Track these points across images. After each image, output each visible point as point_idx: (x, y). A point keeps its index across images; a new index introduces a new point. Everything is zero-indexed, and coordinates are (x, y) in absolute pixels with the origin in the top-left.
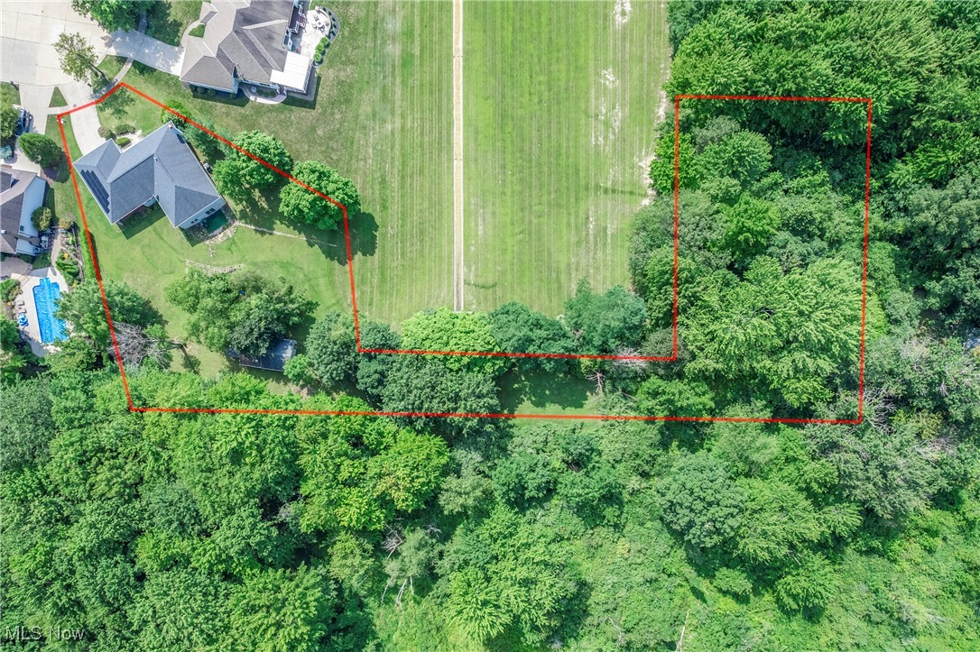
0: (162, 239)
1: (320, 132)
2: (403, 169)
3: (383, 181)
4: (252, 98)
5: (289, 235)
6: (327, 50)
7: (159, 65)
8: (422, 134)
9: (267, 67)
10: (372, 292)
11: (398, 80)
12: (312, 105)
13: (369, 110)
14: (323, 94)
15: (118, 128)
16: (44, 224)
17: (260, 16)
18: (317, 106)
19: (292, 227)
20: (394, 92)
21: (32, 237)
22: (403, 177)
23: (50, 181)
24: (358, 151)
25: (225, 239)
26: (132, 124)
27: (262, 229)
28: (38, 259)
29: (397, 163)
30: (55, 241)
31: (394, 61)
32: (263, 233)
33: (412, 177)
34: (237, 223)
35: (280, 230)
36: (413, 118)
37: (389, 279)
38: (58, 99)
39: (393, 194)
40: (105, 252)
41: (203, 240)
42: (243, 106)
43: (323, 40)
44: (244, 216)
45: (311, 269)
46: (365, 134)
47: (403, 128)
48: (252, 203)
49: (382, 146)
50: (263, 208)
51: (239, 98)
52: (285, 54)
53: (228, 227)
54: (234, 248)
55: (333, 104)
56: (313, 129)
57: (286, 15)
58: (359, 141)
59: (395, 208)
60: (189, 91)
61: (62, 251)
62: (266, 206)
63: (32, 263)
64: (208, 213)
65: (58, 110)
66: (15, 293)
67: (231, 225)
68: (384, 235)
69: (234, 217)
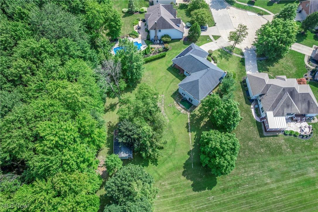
0: (171, 83)
1: (250, 143)
2: (249, 196)
3: (238, 186)
4: (252, 106)
5: (190, 140)
6: (292, 136)
7: (247, 67)
8: (274, 203)
9: (273, 108)
10: (172, 196)
11: (297, 179)
12: (262, 136)
13: (273, 167)
14: (270, 140)
15: (214, 57)
16: (164, 39)
17: (296, 99)
18: (262, 138)
19: (195, 141)
20: (289, 179)
21: (158, 37)
22: (244, 197)
23: (183, 40)
24: (249, 167)
25: (179, 110)
26: (218, 61)
27: (189, 126)
28: (149, 40)
29: (251, 191)
30: (158, 45)
31: (305, 174)
32: (187, 127)
33: (247, 203)
34: (189, 114)
35: (192, 135)
36: (280, 195)
37: (182, 204)
38: (216, 37)
39: (233, 194)
40: (159, 62)
41: (175, 100)
42: (246, 103)
43: (297, 133)
44: (193, 116)
45: (176, 157)
46: (259, 168)
47: (271, 190)
48: (201, 118)
49: (257, 179)
50: (200, 124)
51: (249, 100)
52: (283, 115)
53: (185, 110)
54: (175, 115)
55: (267, 146)
56: (250, 139)
57: (301, 111)
58: (255, 166)
59: (226, 197)
60: (242, 80)
61: (154, 48)
62: (201, 125)
63: (147, 40)
64: (190, 99)
65: (212, 38)
66: (133, 37)
67: (187, 111)
68: (207, 195)
69: (191, 111)
